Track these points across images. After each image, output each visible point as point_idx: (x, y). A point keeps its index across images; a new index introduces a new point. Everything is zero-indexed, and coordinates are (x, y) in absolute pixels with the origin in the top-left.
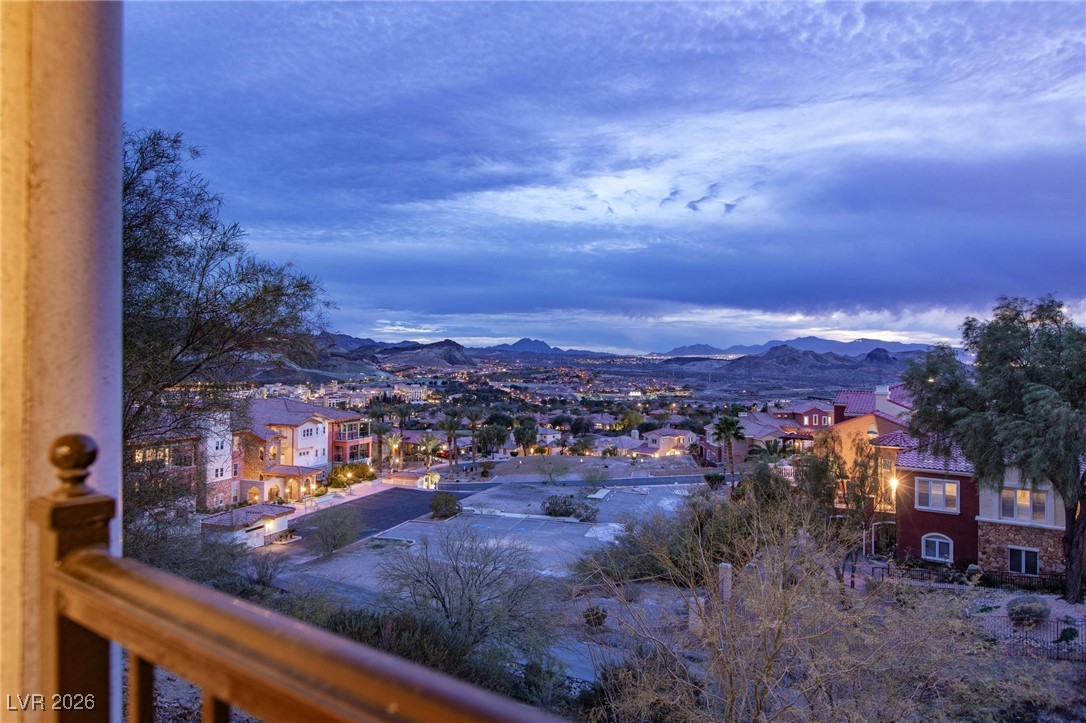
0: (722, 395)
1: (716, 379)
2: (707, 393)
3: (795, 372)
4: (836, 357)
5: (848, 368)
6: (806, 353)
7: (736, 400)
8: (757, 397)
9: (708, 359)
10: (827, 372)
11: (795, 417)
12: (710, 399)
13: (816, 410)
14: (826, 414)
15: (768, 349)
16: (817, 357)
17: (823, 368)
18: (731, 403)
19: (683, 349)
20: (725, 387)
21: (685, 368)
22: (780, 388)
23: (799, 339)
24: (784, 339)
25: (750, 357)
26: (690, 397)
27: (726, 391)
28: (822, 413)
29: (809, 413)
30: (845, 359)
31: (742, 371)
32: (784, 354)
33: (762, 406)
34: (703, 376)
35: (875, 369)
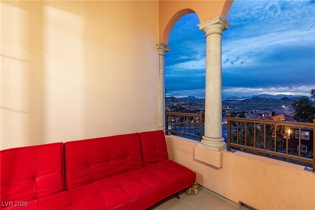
0: (239, 109)
1: (238, 105)
2: (236, 108)
3: (260, 103)
4: (272, 99)
5: (276, 102)
6: (263, 98)
7: (243, 110)
8: (249, 109)
9: (236, 100)
10: (269, 103)
11: (260, 115)
12: (236, 110)
13: (266, 113)
14: (269, 114)
15: (252, 97)
16: (266, 99)
17: (268, 102)
18: (242, 111)
19: (229, 98)
20: (240, 107)
21: (230, 102)
22: (256, 107)
23: (261, 95)
24: (257, 95)
25: (247, 99)
26: (231, 110)
27: (240, 108)
28: (268, 114)
29: (264, 114)
30: (275, 100)
31: (245, 103)
32: (257, 99)
33: (251, 112)
34: (234, 104)
35: (284, 102)
